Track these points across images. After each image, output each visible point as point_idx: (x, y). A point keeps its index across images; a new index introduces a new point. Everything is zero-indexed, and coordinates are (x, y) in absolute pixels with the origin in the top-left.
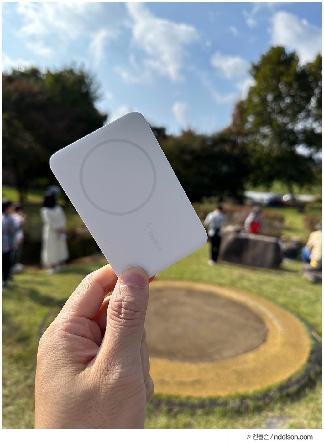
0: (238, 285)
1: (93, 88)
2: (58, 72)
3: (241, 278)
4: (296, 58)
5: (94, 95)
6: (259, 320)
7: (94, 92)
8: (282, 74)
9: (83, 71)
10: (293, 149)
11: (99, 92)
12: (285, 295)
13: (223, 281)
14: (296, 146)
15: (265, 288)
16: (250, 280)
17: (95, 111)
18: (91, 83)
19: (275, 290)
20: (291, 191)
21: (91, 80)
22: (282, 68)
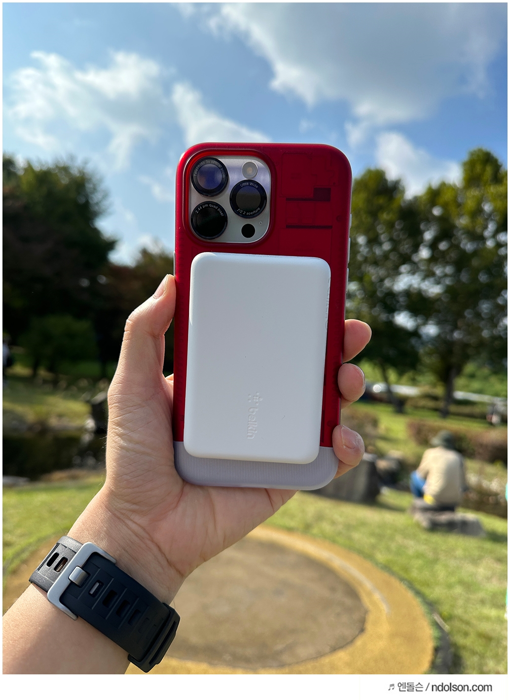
0: (315, 531)
1: (96, 198)
2: (45, 168)
3: (320, 517)
4: (401, 188)
5: (96, 208)
6: (352, 591)
7: (97, 204)
8: (381, 208)
9: (85, 171)
10: (390, 318)
11: (105, 204)
12: (388, 549)
13: (292, 524)
14: (395, 314)
15: (356, 536)
16: (333, 523)
17: (97, 233)
18: (95, 189)
19: (373, 540)
20: (386, 379)
21: (94, 185)
22: (381, 201)
